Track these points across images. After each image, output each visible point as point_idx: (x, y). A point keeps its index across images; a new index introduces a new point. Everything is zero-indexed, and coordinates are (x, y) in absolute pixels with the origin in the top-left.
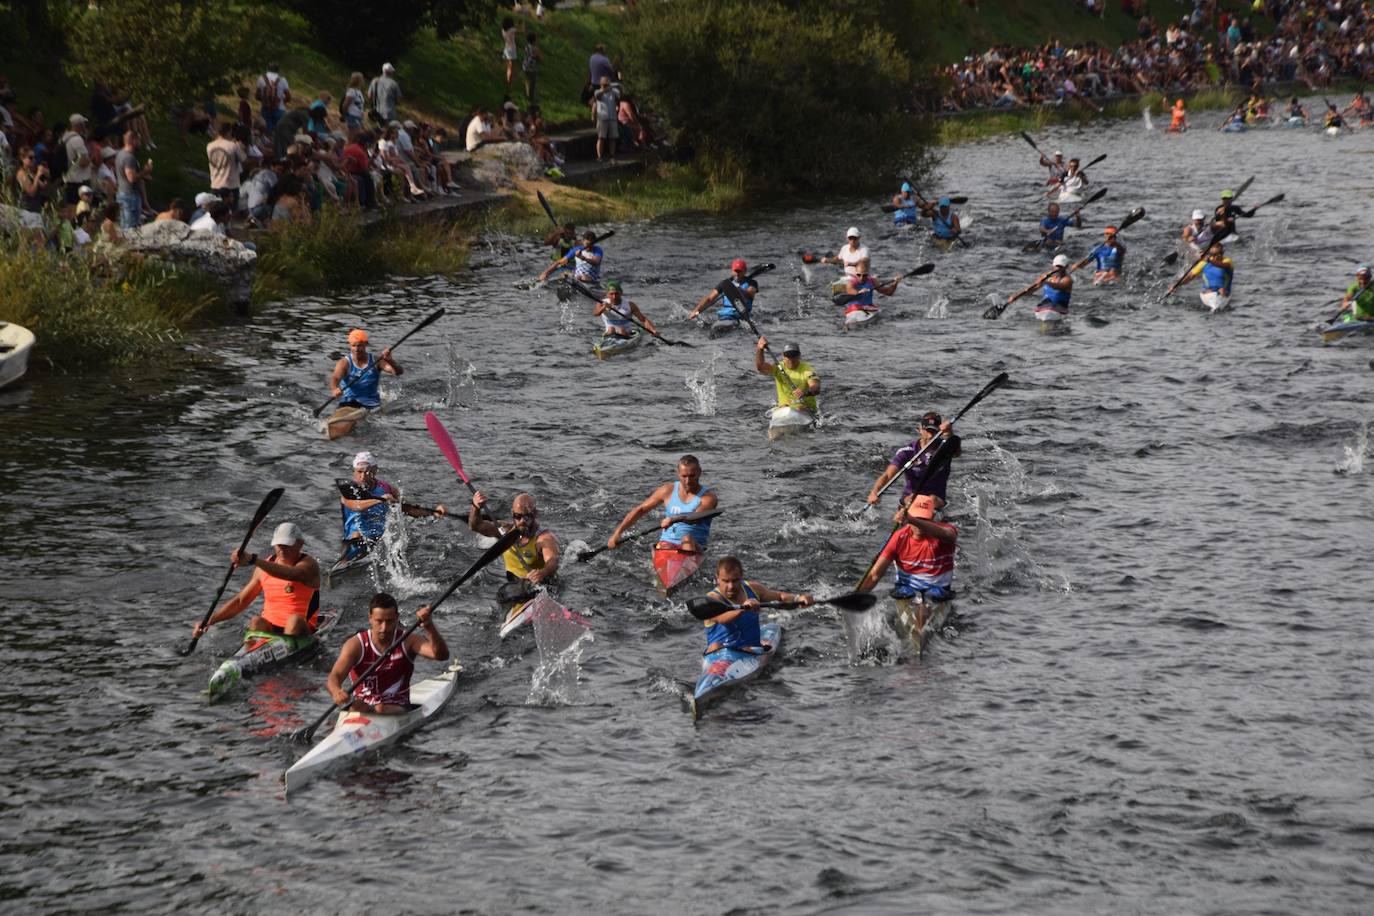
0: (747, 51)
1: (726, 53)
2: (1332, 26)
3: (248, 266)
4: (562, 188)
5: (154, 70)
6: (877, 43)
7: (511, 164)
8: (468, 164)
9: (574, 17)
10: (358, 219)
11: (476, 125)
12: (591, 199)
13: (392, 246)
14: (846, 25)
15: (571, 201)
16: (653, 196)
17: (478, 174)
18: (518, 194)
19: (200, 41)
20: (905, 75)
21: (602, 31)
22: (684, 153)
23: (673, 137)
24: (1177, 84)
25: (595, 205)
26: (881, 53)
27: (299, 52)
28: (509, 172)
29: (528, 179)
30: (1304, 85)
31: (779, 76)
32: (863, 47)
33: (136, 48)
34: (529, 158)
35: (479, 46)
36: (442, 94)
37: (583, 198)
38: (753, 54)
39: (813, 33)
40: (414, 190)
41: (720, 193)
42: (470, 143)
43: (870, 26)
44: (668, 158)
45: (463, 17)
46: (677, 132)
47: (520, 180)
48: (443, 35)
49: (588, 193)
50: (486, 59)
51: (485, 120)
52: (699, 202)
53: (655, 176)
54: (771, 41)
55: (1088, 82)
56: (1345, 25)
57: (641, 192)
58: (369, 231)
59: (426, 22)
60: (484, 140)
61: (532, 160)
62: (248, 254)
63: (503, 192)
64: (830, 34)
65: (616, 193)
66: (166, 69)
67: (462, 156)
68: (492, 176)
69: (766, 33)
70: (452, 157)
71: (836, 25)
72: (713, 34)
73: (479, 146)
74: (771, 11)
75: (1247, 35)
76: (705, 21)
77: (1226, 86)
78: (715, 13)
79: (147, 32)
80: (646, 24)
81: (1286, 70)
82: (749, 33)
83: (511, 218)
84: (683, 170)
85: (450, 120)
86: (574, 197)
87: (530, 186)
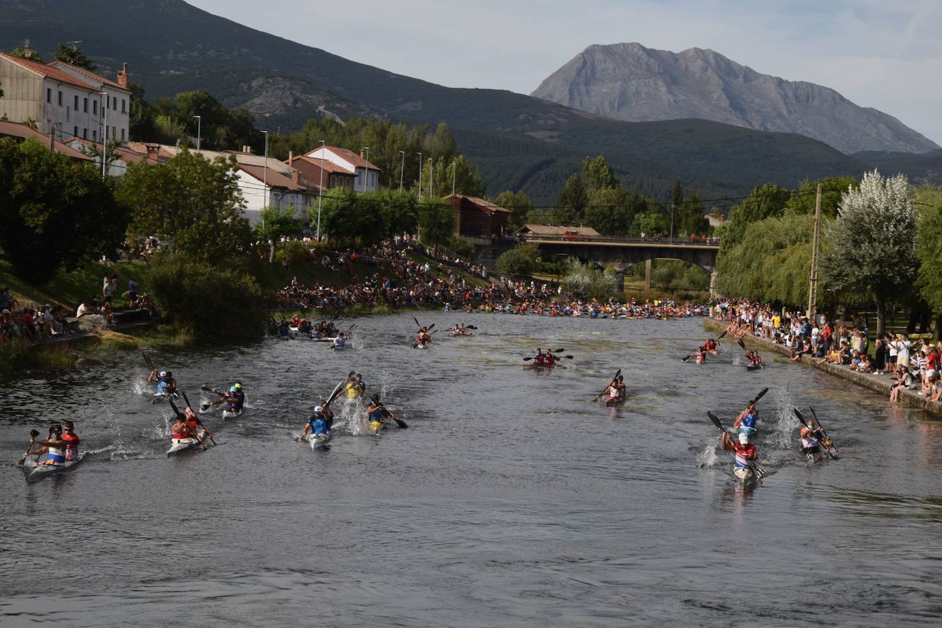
0: (195, 281)
1: (186, 282)
2: (425, 284)
4: (116, 333)
6: (248, 280)
7: (95, 324)
8: (77, 323)
9: (125, 266)
10: (28, 344)
11: (82, 307)
12: (129, 338)
14: (235, 273)
15: (120, 338)
17: (81, 327)
18: (98, 336)
20: (259, 293)
21: (136, 272)
22: (168, 321)
23: (164, 314)
24: (367, 303)
25: (130, 341)
26: (250, 284)
27: (7, 276)
28: (94, 326)
29: (102, 329)
30: (415, 306)
31: (208, 292)
32: (243, 281)
34: (103, 321)
35: (84, 276)
36: (67, 294)
37: (125, 337)
38: (197, 283)
39: (222, 275)
40: (53, 332)
41: (180, 340)
42: (79, 314)
43: (246, 273)
44: (162, 323)
45: (77, 264)
47: (99, 329)
48: (68, 271)
49: (128, 336)
50: (87, 281)
51: (85, 306)
52: (171, 342)
53: (156, 330)
54: (205, 277)
55: (333, 300)
56: (430, 284)
57: (150, 336)
58: (34, 347)
60: (84, 313)
61: (104, 322)
63: (91, 334)
64: (229, 275)
65: (139, 335)
67: (74, 319)
68: (87, 328)
69: (203, 275)
70: (70, 320)
71: (232, 272)
72: (181, 274)
73: (82, 316)
74: (205, 266)
75: (393, 285)
76: (177, 269)
77: (386, 304)
78: (182, 266)
80: (153, 269)
81: (409, 299)
82: (196, 274)
84: (168, 327)
85: (70, 305)
86: (119, 337)
87: (103, 332)
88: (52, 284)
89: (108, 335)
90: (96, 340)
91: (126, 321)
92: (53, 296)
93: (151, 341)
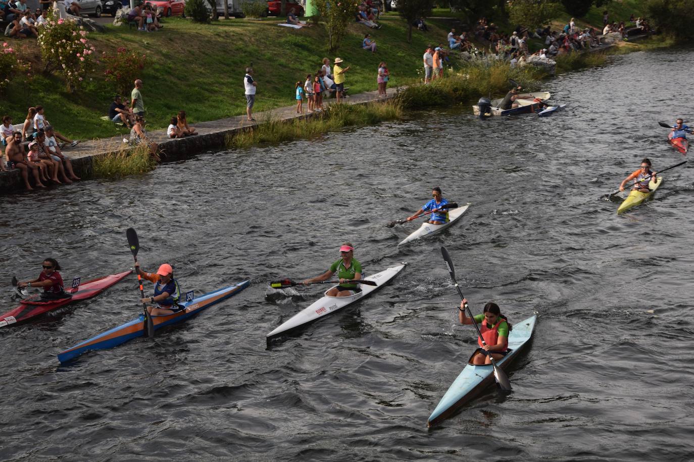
0: (676, 6)
1: (671, 6)
3: (554, 66)
4: (628, 43)
5: (530, 20)
7: (615, 38)
8: (604, 38)
9: (629, 0)
11: (606, 28)
12: (636, 45)
13: (587, 60)
16: (651, 44)
17: (606, 41)
18: (617, 45)
19: (542, 12)
21: (637, 4)
22: (658, 32)
23: (655, 29)
25: (636, 47)
28: (614, 40)
29: (619, 41)
31: (685, 11)
33: (526, 15)
36: (598, 22)
38: (678, 6)
41: (669, 42)
42: (604, 33)
44: (654, 34)
46: (657, 27)
47: (617, 41)
48: (598, 6)
49: (634, 44)
51: (608, 27)
52: (663, 45)
53: (651, 39)
57: (648, 43)
58: (582, 55)
59: (593, 4)
60: (608, 32)
61: (620, 36)
62: (554, 63)
63: (612, 45)
65: (642, 43)
66: (533, 20)
67: (602, 36)
68: (610, 41)
69: (681, 1)
70: (600, 37)
72: (667, 2)
73: (607, 34)
79: (529, 11)
82: (677, 1)
83: (615, 51)
84: (658, 37)
85: (599, 28)
86: (630, 45)
87: (620, 43)
88: (587, 16)
89: (622, 44)
90: (616, 49)
91: (633, 34)
92: (588, 23)
93: (650, 46)
